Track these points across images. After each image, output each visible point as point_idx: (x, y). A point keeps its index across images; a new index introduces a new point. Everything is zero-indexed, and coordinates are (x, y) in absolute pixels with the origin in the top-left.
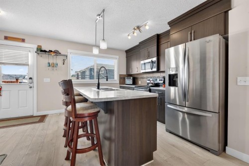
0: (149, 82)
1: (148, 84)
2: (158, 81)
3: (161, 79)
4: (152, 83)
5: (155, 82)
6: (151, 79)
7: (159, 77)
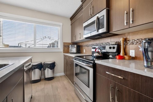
0: (94, 50)
1: (93, 53)
2: (107, 50)
3: (112, 46)
4: (98, 52)
5: (103, 51)
6: (97, 47)
7: (108, 44)
